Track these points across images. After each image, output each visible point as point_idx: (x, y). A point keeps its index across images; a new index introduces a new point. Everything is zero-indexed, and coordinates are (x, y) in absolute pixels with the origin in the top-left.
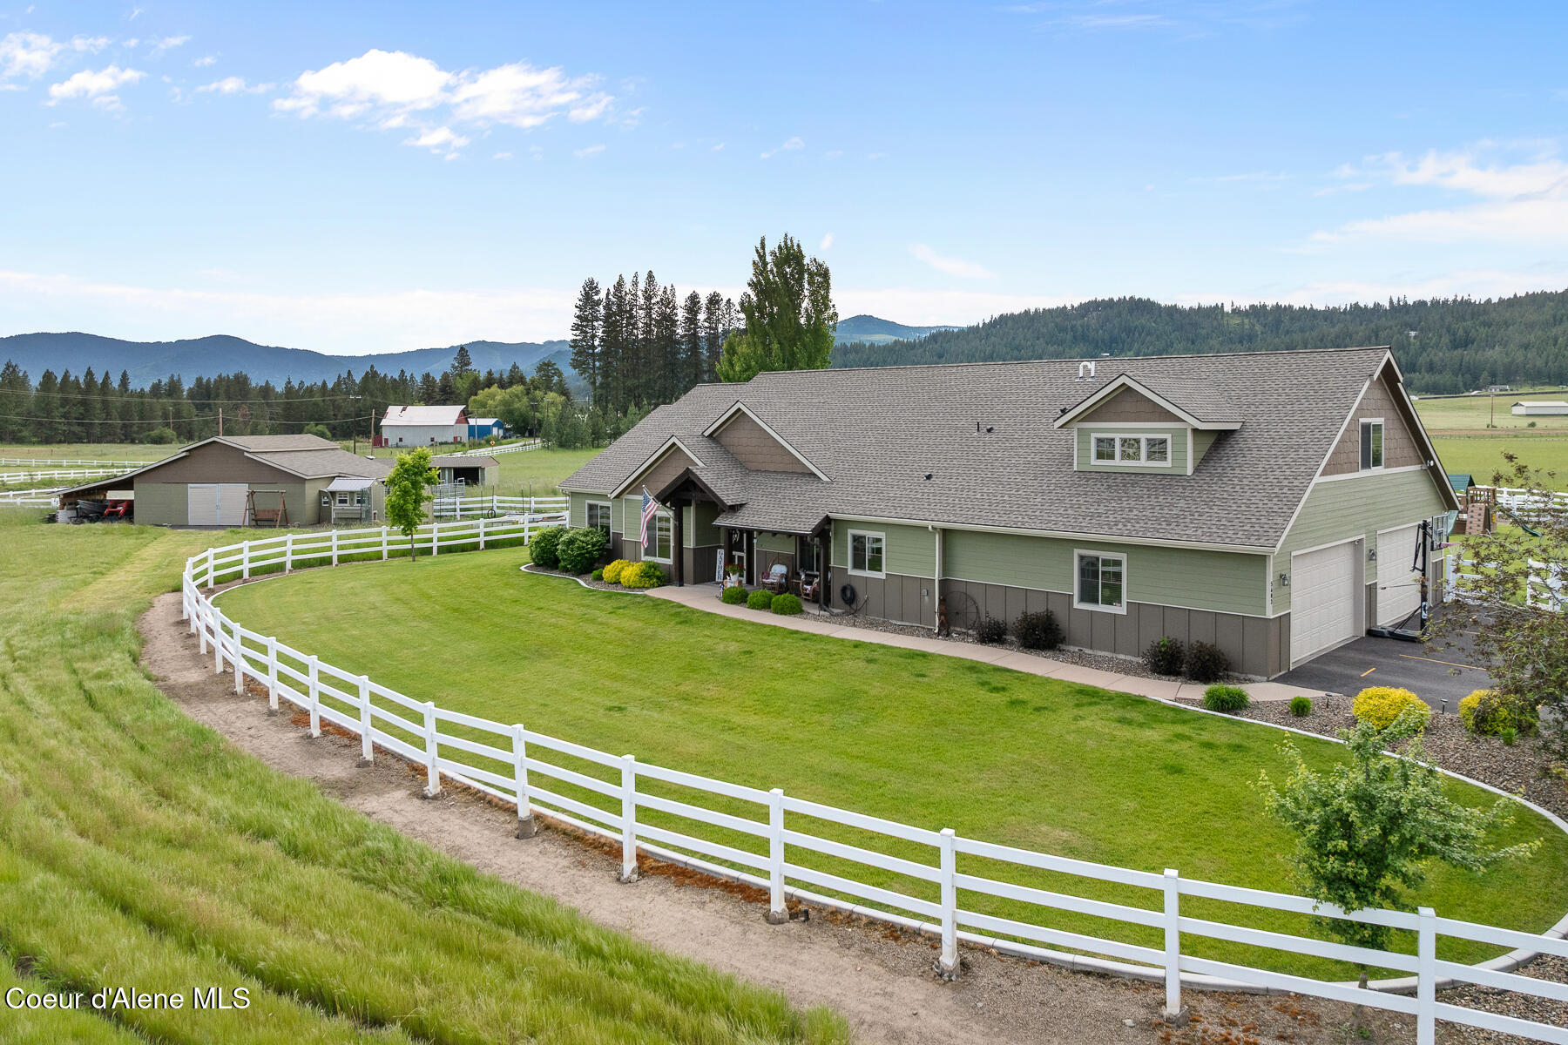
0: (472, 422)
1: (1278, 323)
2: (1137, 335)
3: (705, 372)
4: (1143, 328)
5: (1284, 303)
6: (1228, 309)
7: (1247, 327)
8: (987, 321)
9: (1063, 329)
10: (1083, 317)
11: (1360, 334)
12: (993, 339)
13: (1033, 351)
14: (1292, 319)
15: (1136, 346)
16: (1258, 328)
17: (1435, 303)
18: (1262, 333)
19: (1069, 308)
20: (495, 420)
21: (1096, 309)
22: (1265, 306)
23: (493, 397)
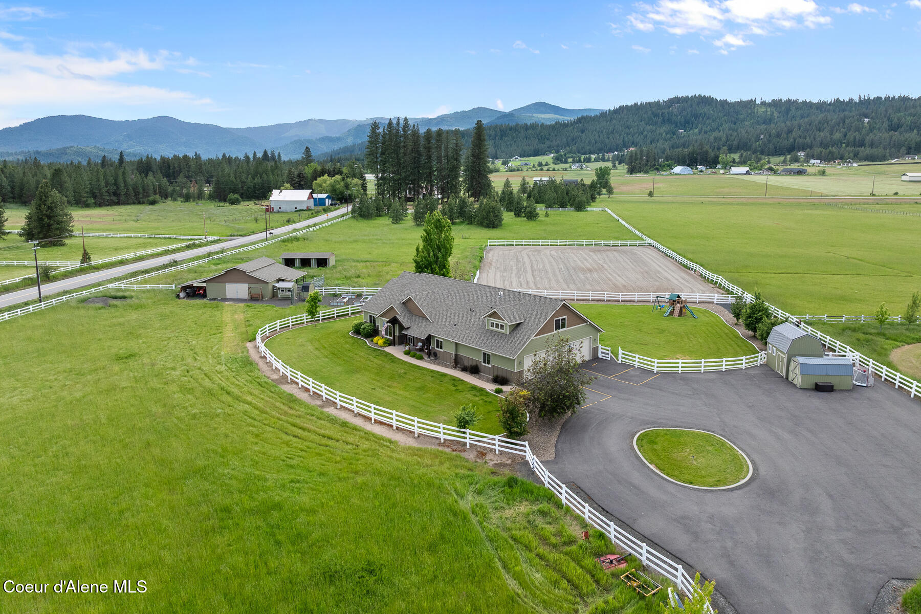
0: (315, 196)
1: (788, 110)
2: (701, 119)
4: (705, 114)
5: (793, 98)
6: (758, 102)
7: (769, 113)
8: (612, 109)
9: (656, 115)
10: (669, 107)
12: (614, 121)
13: (638, 129)
14: (797, 108)
15: (700, 126)
16: (776, 114)
17: (887, 99)
18: (778, 117)
19: (661, 101)
20: (327, 195)
21: (678, 102)
22: (781, 100)
23: (325, 182)
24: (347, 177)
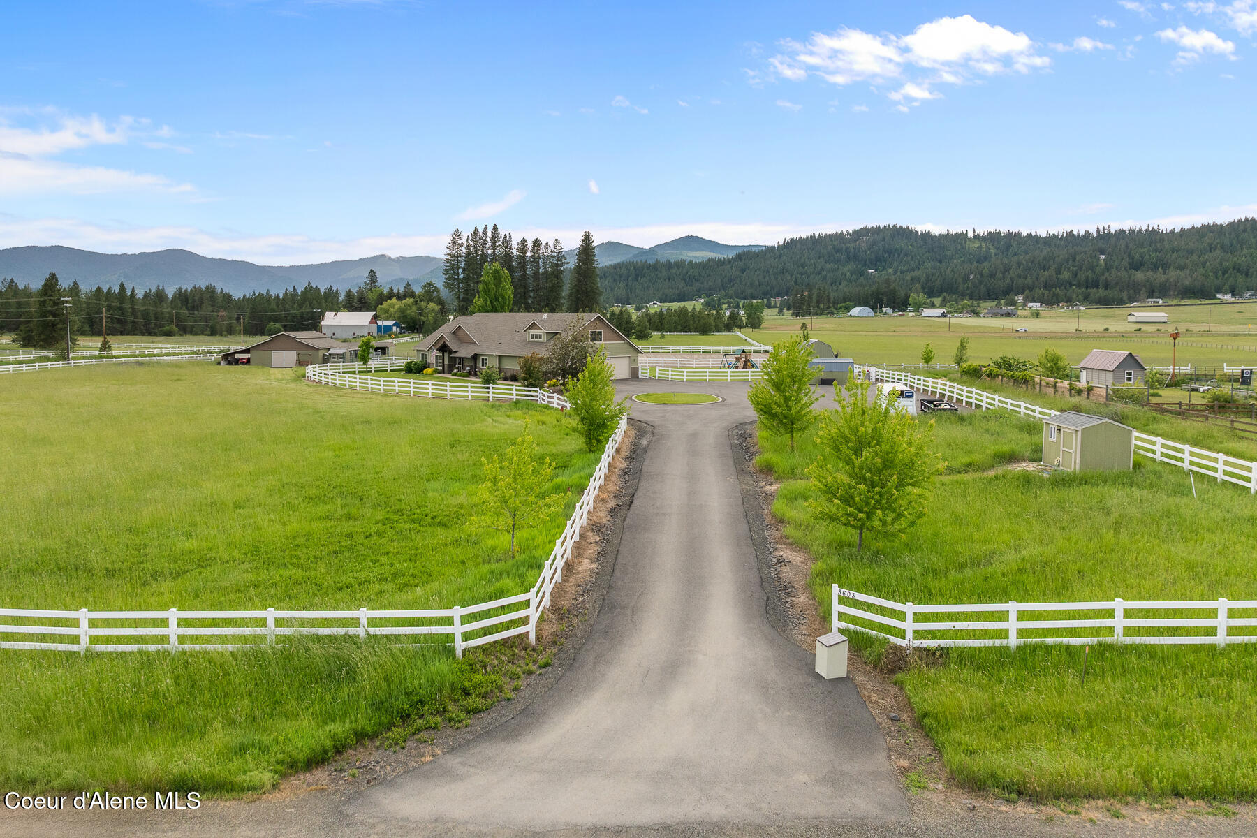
0: (380, 322)
1: (1008, 246)
2: (896, 255)
3: (532, 291)
4: (902, 250)
5: (1014, 230)
6: (970, 234)
7: (985, 249)
8: (781, 243)
9: (838, 251)
10: (856, 241)
11: (1061, 257)
12: (786, 259)
13: (815, 268)
14: (1020, 243)
15: (895, 264)
16: (993, 251)
17: (1132, 232)
18: (995, 255)
19: (845, 233)
20: (395, 321)
21: (867, 235)
22: (999, 233)
23: (392, 305)
24: (421, 301)
